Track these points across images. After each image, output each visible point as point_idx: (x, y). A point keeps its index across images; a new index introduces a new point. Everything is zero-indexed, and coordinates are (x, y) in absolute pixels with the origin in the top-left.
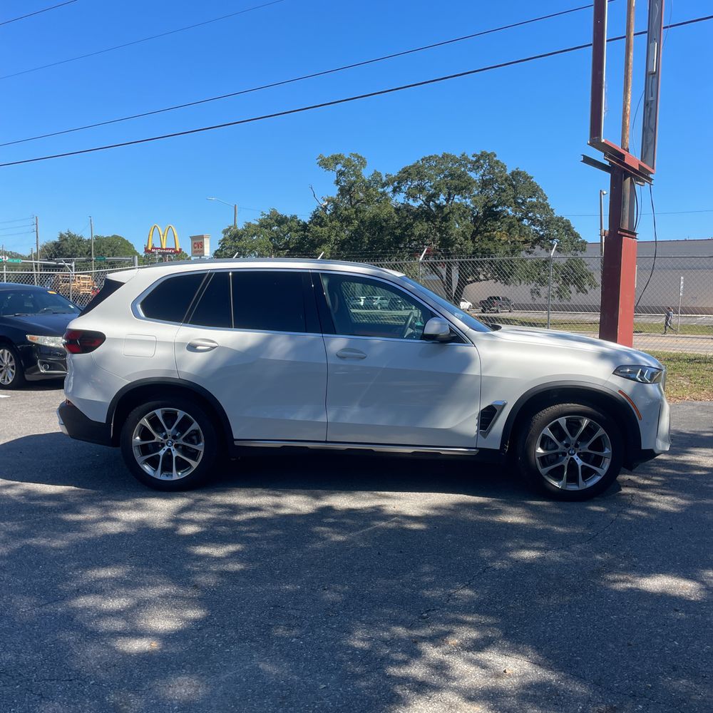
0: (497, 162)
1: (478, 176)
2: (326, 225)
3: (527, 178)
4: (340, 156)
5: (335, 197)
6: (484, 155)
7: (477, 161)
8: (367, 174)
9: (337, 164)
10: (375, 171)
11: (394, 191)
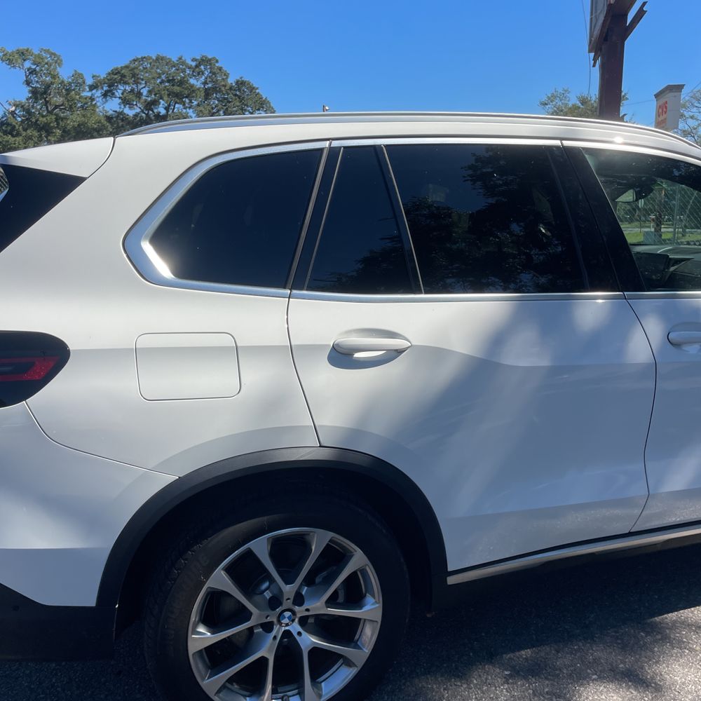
0: (220, 69)
1: (199, 83)
2: (18, 134)
3: (252, 89)
4: (27, 51)
5: (24, 100)
6: (204, 61)
7: (197, 66)
8: (65, 74)
9: (24, 60)
10: (76, 71)
11: (105, 95)
